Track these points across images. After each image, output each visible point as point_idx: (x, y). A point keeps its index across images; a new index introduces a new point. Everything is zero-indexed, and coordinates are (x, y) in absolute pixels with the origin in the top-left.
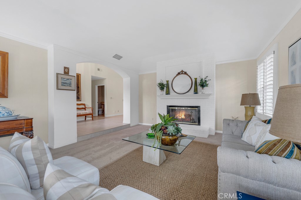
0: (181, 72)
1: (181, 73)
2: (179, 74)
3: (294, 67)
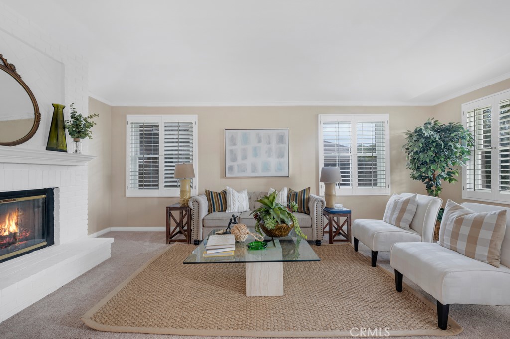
3: (233, 147)
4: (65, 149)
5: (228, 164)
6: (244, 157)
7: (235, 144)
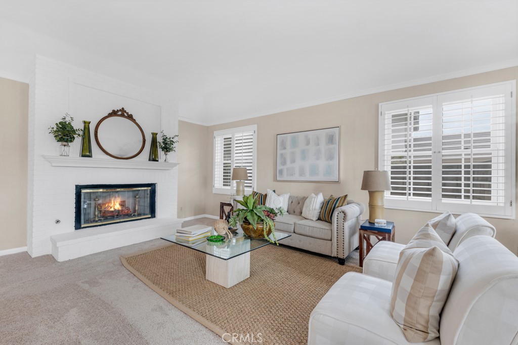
0: (120, 110)
1: (120, 113)
2: (114, 113)
3: (283, 151)
4: (157, 159)
5: (279, 167)
6: (293, 161)
7: (285, 148)
